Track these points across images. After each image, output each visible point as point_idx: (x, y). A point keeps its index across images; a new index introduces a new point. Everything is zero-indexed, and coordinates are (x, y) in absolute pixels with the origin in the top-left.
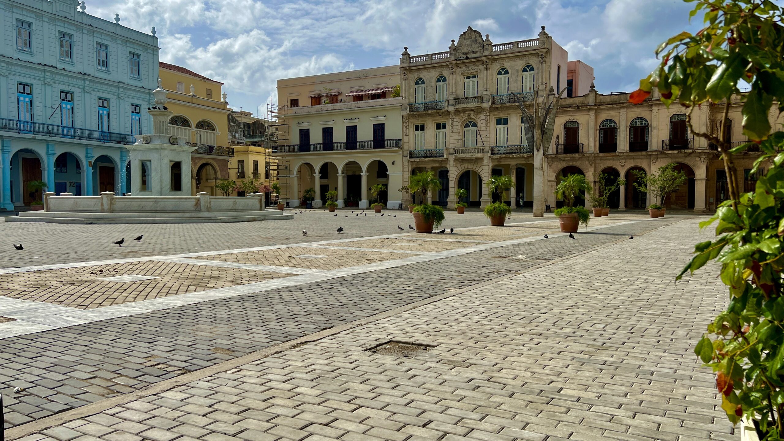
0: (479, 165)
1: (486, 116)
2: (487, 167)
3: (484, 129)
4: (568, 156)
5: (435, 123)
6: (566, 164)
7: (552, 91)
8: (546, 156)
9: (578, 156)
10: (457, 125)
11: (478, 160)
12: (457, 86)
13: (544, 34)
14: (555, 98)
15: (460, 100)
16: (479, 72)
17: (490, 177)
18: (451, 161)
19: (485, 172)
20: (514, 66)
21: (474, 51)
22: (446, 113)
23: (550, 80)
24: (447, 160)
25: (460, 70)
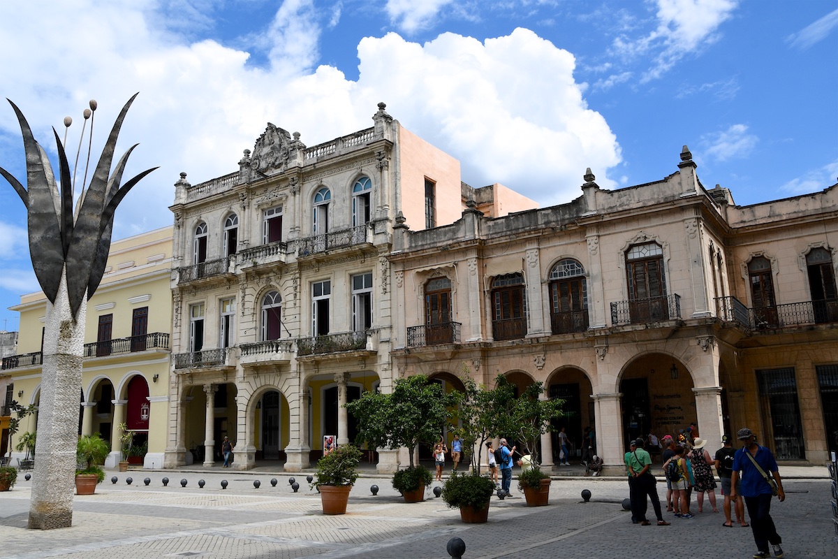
0: (284, 377)
1: (294, 280)
2: (296, 381)
3: (290, 304)
4: (430, 352)
5: (220, 300)
6: (430, 368)
7: (400, 220)
8: (393, 354)
9: (446, 349)
10: (251, 300)
11: (280, 367)
12: (252, 229)
13: (383, 115)
14: (405, 234)
15: (250, 252)
16: (284, 199)
17: (302, 401)
18: (240, 370)
19: (293, 391)
20: (339, 182)
21: (277, 163)
22: (232, 280)
23: (398, 200)
24: (231, 371)
25: (256, 201)
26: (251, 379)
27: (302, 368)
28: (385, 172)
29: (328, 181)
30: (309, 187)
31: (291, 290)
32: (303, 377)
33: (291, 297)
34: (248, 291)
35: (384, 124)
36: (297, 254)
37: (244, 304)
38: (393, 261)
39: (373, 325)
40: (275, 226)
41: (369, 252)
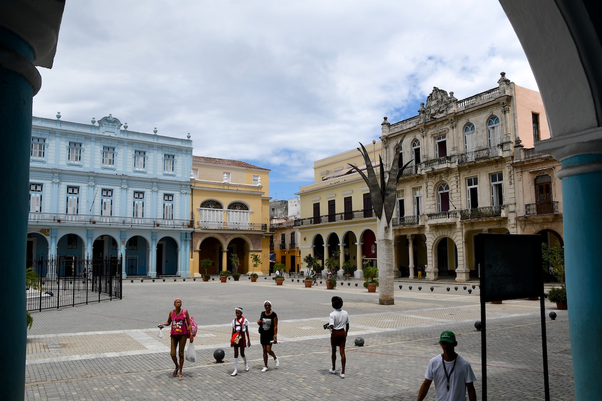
0: (453, 231)
1: (456, 177)
2: (460, 234)
3: (455, 191)
4: (540, 218)
5: (413, 188)
6: (540, 227)
7: (518, 141)
8: (517, 219)
9: (549, 216)
10: (431, 189)
11: (451, 226)
12: (429, 149)
13: (504, 81)
14: (521, 150)
15: (428, 163)
16: (447, 131)
17: (464, 244)
18: (428, 228)
19: (459, 239)
20: (479, 120)
21: (441, 110)
22: (420, 177)
23: (516, 130)
24: (423, 227)
25: (430, 132)
26: (434, 232)
27: (463, 226)
28: (507, 114)
29: (472, 119)
30: (462, 123)
31: (455, 183)
32: (464, 231)
33: (455, 187)
34: (429, 184)
35: (505, 86)
36: (457, 163)
37: (427, 191)
38: (515, 166)
39: (504, 203)
40: (442, 147)
41: (500, 161)
